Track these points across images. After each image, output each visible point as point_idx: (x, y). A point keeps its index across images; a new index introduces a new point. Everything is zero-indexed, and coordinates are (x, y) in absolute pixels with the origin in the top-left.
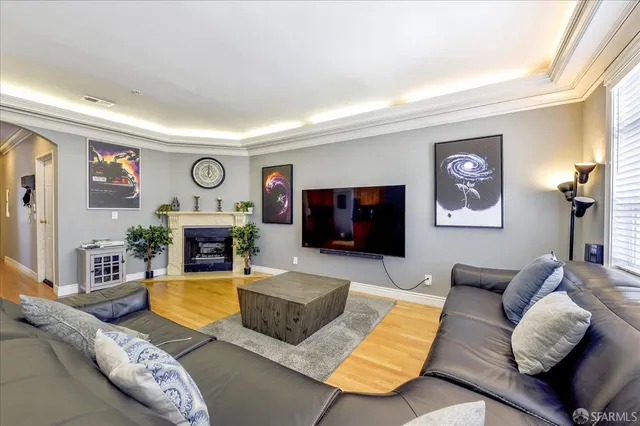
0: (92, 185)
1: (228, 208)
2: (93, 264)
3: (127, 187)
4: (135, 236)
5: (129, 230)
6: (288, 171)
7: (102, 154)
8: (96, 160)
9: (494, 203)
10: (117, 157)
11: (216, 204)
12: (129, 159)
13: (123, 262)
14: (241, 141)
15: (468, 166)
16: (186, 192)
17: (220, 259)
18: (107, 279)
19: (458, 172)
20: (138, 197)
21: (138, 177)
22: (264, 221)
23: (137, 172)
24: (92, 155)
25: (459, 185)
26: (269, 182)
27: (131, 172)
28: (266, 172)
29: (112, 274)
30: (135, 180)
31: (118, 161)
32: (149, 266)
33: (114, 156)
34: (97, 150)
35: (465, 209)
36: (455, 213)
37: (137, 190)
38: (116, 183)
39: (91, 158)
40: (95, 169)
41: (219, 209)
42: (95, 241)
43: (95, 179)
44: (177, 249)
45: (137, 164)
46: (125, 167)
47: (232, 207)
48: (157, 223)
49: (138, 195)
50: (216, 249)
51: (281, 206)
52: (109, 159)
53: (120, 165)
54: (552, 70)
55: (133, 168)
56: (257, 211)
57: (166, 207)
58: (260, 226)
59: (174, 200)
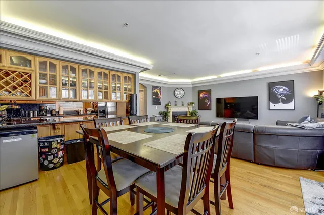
0: (153, 98)
1: (186, 104)
3: (159, 99)
4: (160, 114)
5: (159, 112)
6: (209, 92)
7: (155, 90)
9: (291, 102)
11: (181, 103)
15: (282, 90)
16: (173, 100)
19: (278, 92)
23: (161, 94)
24: (153, 90)
25: (278, 96)
26: (201, 96)
28: (200, 92)
30: (161, 97)
33: (157, 90)
34: (154, 88)
35: (281, 104)
36: (276, 105)
38: (157, 98)
40: (153, 94)
41: (183, 105)
44: (170, 118)
45: (161, 91)
48: (165, 110)
49: (161, 101)
51: (206, 104)
53: (158, 92)
54: (311, 63)
56: (196, 106)
57: (168, 105)
58: (198, 110)
59: (169, 103)
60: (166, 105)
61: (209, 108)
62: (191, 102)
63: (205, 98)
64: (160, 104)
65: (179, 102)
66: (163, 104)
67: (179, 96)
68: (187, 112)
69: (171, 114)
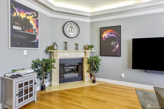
0: (13, 31)
1: (81, 47)
2: (18, 89)
3: (32, 35)
4: (35, 65)
5: (33, 62)
7: (19, 12)
8: (15, 15)
10: (27, 15)
12: (33, 18)
13: (35, 84)
14: (91, 13)
16: (60, 40)
17: (76, 75)
18: (26, 98)
20: (38, 42)
21: (38, 29)
22: (101, 55)
23: (37, 26)
24: (13, 11)
26: (105, 35)
27: (34, 26)
29: (29, 94)
30: (36, 31)
31: (28, 18)
32: (43, 83)
33: (25, 14)
34: (16, 7)
37: (37, 37)
38: (26, 32)
39: (12, 13)
40: (15, 20)
41: (77, 49)
42: (14, 71)
43: (15, 27)
44: (56, 72)
45: (37, 21)
46: (31, 22)
47: (82, 48)
48: (47, 57)
49: (38, 40)
50: (72, 70)
51: (113, 47)
52: (23, 15)
53: (29, 20)
55: (35, 23)
56: (96, 50)
57: (52, 48)
58: (100, 57)
59: (55, 44)
60: (48, 48)
61: (118, 54)
62: (89, 44)
63: (110, 39)
64: (36, 45)
65: (71, 44)
66: (43, 46)
67: (72, 34)
68: (82, 59)
69: (57, 65)
